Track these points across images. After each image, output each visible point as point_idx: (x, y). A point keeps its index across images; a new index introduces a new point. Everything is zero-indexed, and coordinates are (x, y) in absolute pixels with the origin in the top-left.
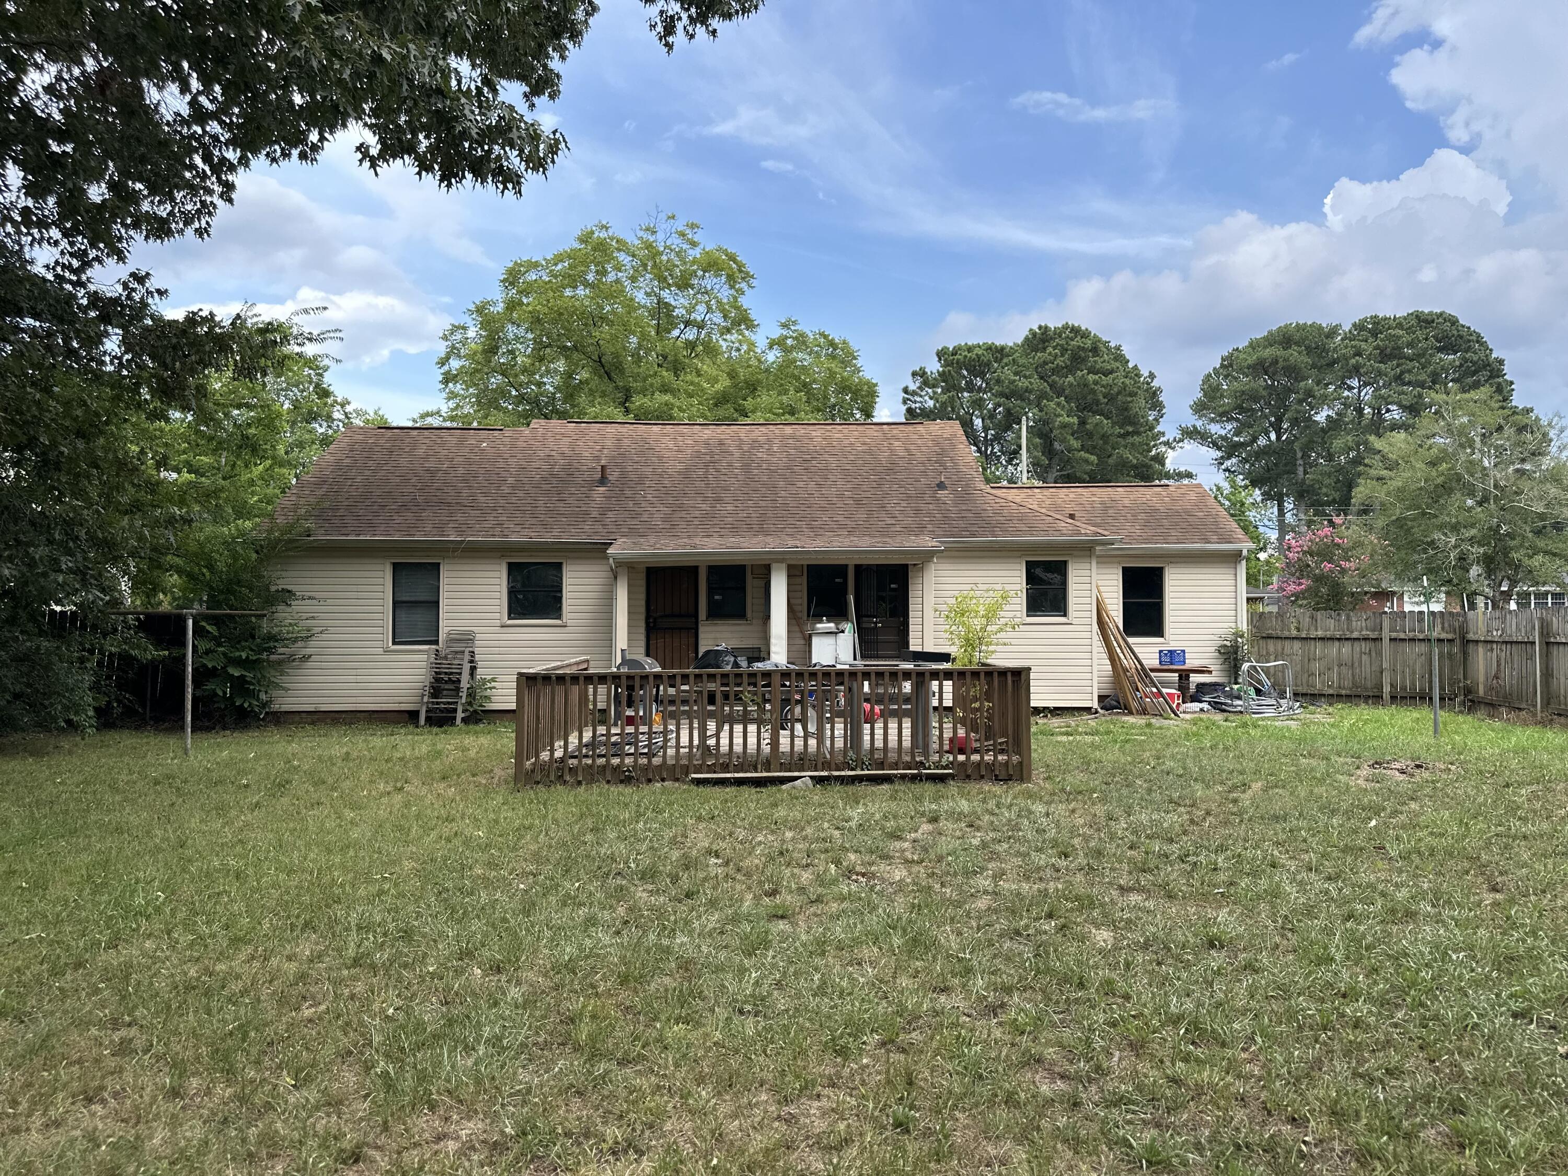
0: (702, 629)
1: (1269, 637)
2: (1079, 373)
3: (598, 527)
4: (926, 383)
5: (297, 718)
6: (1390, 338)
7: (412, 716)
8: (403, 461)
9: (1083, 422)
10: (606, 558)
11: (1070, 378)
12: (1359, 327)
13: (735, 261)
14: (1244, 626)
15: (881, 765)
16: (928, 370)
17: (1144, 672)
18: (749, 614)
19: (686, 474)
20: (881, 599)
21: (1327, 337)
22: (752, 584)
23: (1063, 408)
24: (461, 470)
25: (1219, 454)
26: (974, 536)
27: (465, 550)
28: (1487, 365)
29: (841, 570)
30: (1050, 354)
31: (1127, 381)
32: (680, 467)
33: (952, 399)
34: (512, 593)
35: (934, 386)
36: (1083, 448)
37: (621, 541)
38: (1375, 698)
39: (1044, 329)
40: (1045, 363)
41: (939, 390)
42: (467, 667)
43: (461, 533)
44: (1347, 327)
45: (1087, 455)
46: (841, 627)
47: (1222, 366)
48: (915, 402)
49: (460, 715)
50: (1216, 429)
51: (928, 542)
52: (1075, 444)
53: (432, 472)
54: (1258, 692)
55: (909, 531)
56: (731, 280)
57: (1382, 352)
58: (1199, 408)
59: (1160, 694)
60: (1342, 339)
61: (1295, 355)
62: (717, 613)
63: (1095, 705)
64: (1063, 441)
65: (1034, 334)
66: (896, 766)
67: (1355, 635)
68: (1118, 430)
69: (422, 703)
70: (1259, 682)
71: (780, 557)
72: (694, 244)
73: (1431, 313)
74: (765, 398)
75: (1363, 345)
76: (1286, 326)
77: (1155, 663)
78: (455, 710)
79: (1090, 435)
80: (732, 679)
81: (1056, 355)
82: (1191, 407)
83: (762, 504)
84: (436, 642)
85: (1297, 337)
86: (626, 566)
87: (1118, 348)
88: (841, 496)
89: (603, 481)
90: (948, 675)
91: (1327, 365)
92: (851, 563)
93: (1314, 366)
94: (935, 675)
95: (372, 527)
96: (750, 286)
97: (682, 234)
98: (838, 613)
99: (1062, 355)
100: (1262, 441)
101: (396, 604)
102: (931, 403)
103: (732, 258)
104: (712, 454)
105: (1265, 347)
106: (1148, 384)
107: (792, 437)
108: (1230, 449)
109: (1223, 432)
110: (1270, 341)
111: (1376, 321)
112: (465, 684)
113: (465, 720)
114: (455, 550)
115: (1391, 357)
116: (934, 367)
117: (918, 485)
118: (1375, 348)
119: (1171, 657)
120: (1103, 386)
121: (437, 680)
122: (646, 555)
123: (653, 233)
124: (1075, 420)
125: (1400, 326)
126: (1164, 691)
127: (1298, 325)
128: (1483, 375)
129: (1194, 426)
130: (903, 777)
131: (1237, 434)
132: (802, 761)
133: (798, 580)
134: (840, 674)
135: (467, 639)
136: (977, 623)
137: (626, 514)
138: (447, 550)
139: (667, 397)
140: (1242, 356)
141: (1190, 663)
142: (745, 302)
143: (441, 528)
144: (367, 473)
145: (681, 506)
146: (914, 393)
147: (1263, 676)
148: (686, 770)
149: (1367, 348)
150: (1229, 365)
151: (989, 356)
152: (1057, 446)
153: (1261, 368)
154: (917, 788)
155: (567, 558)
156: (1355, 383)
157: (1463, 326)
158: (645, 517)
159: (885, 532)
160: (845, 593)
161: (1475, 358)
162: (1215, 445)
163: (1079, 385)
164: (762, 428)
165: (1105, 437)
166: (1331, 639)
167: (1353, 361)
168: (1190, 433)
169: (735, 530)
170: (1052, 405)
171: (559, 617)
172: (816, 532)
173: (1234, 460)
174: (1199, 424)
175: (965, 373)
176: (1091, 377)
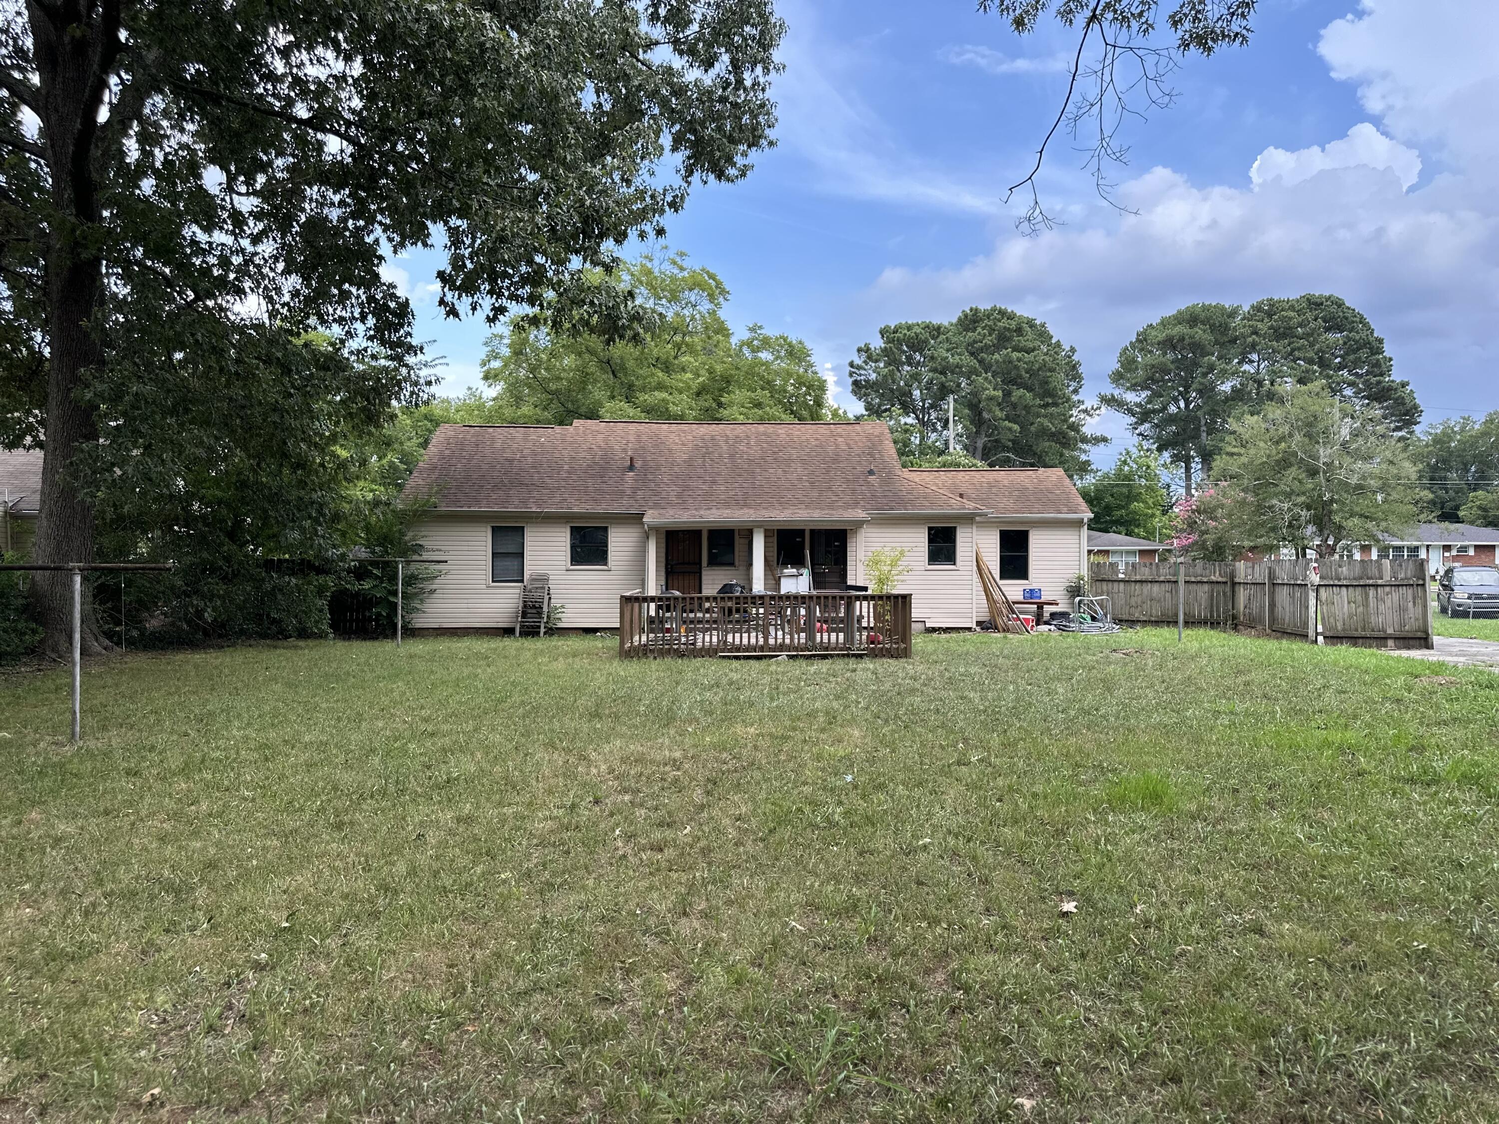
0: (704, 573)
1: (1103, 580)
2: (1004, 352)
3: (632, 502)
4: (870, 358)
5: (426, 633)
6: (1283, 319)
7: (508, 632)
8: (487, 452)
9: (1007, 394)
10: (643, 524)
11: (996, 356)
12: (1257, 308)
13: (714, 279)
14: (1085, 572)
15: (827, 649)
16: (872, 347)
17: (1010, 605)
18: (737, 563)
19: (689, 462)
20: (827, 552)
21: (1229, 316)
22: (739, 543)
23: (990, 382)
24: (530, 460)
25: (1134, 420)
26: (892, 509)
27: (543, 518)
28: (1367, 344)
29: (801, 532)
30: (979, 334)
31: (1047, 358)
32: (685, 457)
33: (892, 373)
34: (573, 547)
35: (876, 361)
36: (1008, 418)
37: (650, 512)
38: (1171, 622)
39: (975, 311)
40: (975, 342)
41: (882, 365)
42: (547, 597)
43: (539, 506)
44: (1246, 308)
45: (1010, 425)
46: (801, 571)
47: (1138, 340)
48: (860, 375)
49: (542, 630)
50: (1131, 397)
51: (860, 514)
52: (999, 414)
53: (511, 461)
54: (1094, 619)
55: (847, 506)
56: (712, 298)
57: (1275, 331)
58: (1117, 378)
59: (1018, 619)
60: (1242, 319)
61: (1201, 334)
62: (714, 562)
63: (974, 626)
64: (990, 411)
65: (966, 316)
66: (835, 649)
67: (1162, 578)
68: (1038, 401)
69: (517, 621)
70: (1096, 612)
71: (759, 524)
72: (682, 269)
73: (1321, 296)
74: (739, 395)
75: (1259, 325)
76: (1194, 306)
77: (1021, 598)
78: (539, 627)
79: (1014, 406)
80: (742, 600)
81: (985, 335)
82: (1110, 377)
83: (745, 485)
84: (522, 581)
85: (1203, 316)
86: (655, 529)
87: (1043, 325)
88: (800, 480)
89: (631, 467)
90: (865, 598)
91: (1229, 341)
92: (808, 528)
93: (1217, 342)
94: (858, 598)
95: (478, 502)
96: (726, 299)
97: (674, 263)
98: (798, 562)
99: (990, 335)
100: (1173, 409)
101: (494, 554)
102: (873, 376)
103: (712, 277)
104: (707, 448)
105: (1175, 325)
106: (1070, 357)
107: (765, 434)
108: (1144, 416)
109: (1138, 400)
110: (1179, 319)
111: (1272, 303)
112: (545, 609)
113: (545, 633)
114: (537, 518)
115: (1284, 336)
116: (877, 343)
117: (855, 471)
118: (1270, 328)
119: (1031, 595)
120: (1025, 363)
121: (525, 606)
122: (665, 523)
123: (651, 260)
124: (999, 393)
125: (1292, 308)
126: (1021, 616)
127: (1204, 305)
128: (1363, 354)
129: (1113, 396)
130: (838, 655)
131: (1149, 402)
132: (782, 647)
133: (771, 540)
134: (803, 597)
135: (543, 580)
136: (886, 568)
137: (650, 493)
138: (532, 518)
139: (664, 395)
140: (1154, 333)
141: (1044, 599)
142: (722, 314)
143: (524, 502)
144: (464, 461)
145: (688, 486)
146: (859, 368)
147: (1098, 608)
148: (716, 651)
149: (1262, 327)
150: (1142, 340)
151: (925, 335)
152: (986, 415)
153: (1169, 344)
154: (846, 660)
155: (611, 523)
156: (1255, 357)
157: (1348, 308)
158: (664, 494)
159: (831, 506)
160: (803, 549)
161: (1357, 338)
162: (1131, 412)
163: (1004, 362)
164: (742, 427)
165: (1027, 408)
166: (1146, 581)
167: (1250, 340)
168: (1110, 401)
169: (727, 505)
170: (980, 379)
171: (606, 564)
172: (784, 504)
173: (1147, 425)
174: (1116, 393)
175: (905, 348)
176: (1015, 355)
